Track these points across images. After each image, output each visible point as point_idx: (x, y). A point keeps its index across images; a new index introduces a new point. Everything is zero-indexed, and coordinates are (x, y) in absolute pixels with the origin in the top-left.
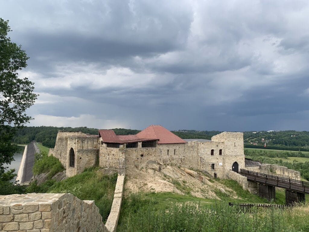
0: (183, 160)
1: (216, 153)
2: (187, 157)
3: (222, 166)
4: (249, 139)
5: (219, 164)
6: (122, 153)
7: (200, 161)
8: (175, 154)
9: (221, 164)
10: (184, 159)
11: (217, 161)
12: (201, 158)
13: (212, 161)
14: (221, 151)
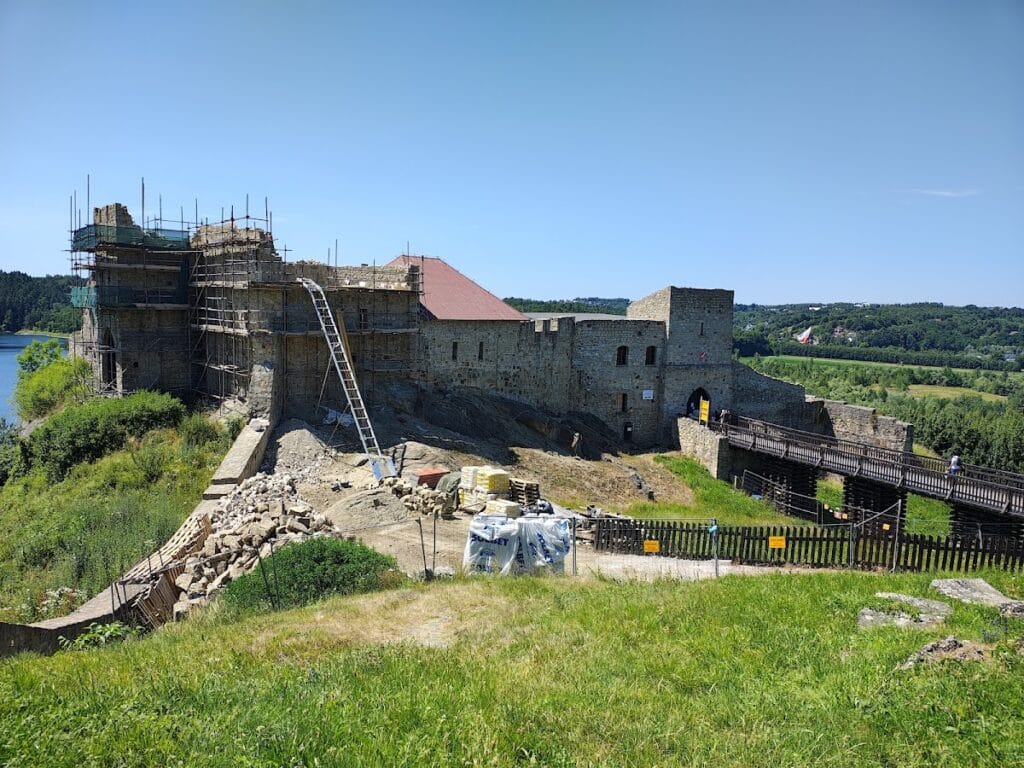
0: (511, 380)
1: (637, 357)
2: (528, 369)
3: (653, 401)
4: (794, 329)
5: (641, 394)
6: (264, 347)
7: (577, 383)
8: (480, 357)
9: (648, 394)
10: (515, 375)
11: (636, 384)
12: (580, 372)
13: (618, 385)
14: (651, 351)
